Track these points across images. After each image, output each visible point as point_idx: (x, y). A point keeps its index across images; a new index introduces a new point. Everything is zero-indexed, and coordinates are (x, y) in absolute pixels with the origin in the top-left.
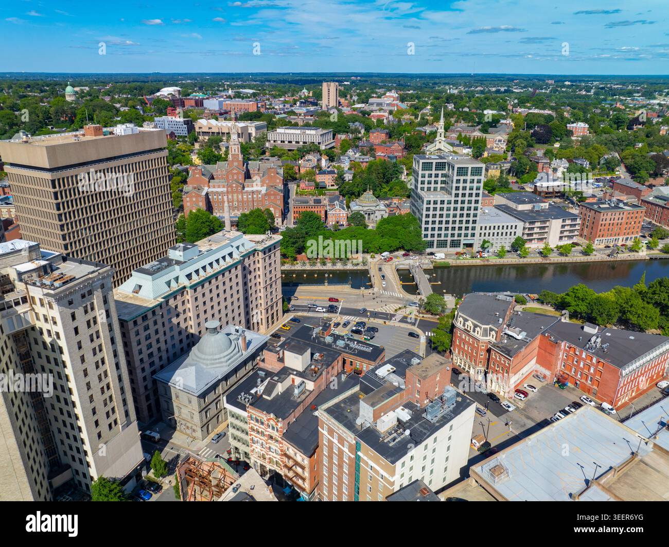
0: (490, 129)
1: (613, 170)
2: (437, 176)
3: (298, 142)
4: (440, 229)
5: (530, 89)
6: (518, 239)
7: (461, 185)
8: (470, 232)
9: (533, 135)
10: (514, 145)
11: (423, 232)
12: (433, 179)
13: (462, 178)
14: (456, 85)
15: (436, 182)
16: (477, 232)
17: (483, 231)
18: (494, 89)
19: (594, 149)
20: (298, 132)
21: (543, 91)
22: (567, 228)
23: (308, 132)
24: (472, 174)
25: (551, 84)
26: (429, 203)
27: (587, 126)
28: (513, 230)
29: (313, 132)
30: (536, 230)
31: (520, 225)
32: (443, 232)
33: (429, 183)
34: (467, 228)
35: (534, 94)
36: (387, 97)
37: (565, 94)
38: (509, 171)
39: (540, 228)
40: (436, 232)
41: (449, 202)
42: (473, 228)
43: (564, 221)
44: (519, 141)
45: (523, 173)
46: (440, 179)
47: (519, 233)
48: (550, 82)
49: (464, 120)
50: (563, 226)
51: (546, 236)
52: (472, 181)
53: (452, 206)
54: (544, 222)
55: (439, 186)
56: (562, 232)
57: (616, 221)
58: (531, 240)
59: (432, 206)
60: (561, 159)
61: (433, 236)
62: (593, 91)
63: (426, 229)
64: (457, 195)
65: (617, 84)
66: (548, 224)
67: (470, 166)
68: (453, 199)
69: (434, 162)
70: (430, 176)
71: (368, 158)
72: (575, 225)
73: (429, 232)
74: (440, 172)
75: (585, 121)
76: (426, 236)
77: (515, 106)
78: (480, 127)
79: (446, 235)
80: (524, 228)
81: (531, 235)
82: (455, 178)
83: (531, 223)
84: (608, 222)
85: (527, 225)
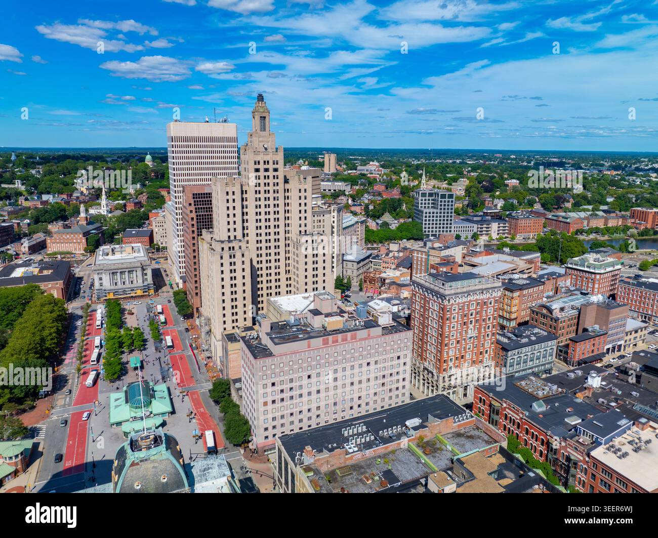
0: (453, 184)
1: (532, 206)
2: (429, 200)
3: (330, 190)
4: (433, 228)
5: (481, 161)
6: (475, 233)
7: (443, 203)
8: (449, 229)
9: (482, 187)
10: (470, 192)
11: (424, 230)
12: (427, 202)
13: (443, 200)
14: (418, 158)
15: (429, 204)
16: (453, 229)
17: (456, 229)
18: (451, 161)
19: (520, 193)
20: (330, 183)
21: (492, 163)
22: (501, 228)
23: (336, 183)
24: (448, 198)
25: (500, 158)
26: (426, 213)
27: (518, 182)
28: (472, 229)
29: (340, 184)
30: (484, 229)
31: (476, 226)
32: (434, 230)
33: (425, 204)
34: (447, 228)
35: (484, 164)
36: (371, 165)
37: (510, 165)
38: (468, 206)
39: (487, 228)
40: (431, 230)
41: (437, 213)
42: (450, 228)
43: (499, 224)
44: (472, 190)
45: (476, 206)
46: (431, 202)
47: (475, 230)
48: (498, 155)
49: (434, 178)
50: (499, 227)
51: (489, 232)
52: (449, 202)
53: (439, 215)
54: (488, 224)
55: (430, 205)
56: (498, 231)
57: (528, 225)
58: (482, 235)
59: (428, 215)
60: (499, 199)
61: (429, 231)
62: (532, 163)
63: (425, 228)
64: (441, 209)
65: (555, 158)
66: (490, 226)
67: (447, 193)
68: (439, 211)
69: (427, 192)
70: (425, 200)
71: (380, 198)
72: (505, 227)
73: (427, 230)
74: (431, 198)
75: (518, 179)
76: (425, 231)
77: (469, 172)
78: (446, 182)
79: (436, 231)
80: (478, 228)
81: (482, 231)
82: (440, 200)
83: (481, 225)
84: (523, 225)
85: (479, 226)
